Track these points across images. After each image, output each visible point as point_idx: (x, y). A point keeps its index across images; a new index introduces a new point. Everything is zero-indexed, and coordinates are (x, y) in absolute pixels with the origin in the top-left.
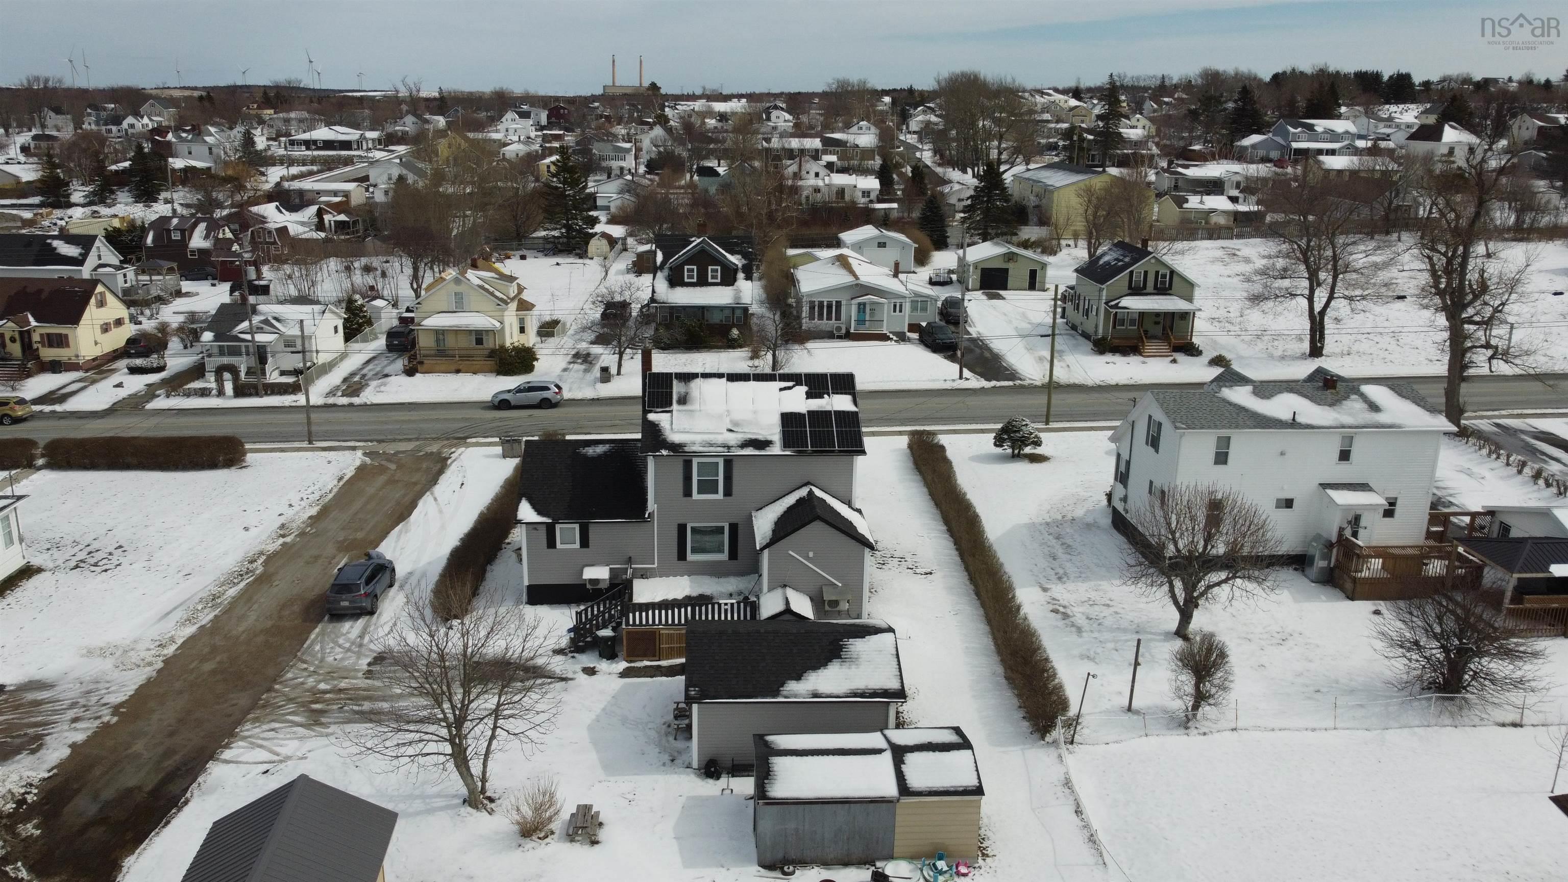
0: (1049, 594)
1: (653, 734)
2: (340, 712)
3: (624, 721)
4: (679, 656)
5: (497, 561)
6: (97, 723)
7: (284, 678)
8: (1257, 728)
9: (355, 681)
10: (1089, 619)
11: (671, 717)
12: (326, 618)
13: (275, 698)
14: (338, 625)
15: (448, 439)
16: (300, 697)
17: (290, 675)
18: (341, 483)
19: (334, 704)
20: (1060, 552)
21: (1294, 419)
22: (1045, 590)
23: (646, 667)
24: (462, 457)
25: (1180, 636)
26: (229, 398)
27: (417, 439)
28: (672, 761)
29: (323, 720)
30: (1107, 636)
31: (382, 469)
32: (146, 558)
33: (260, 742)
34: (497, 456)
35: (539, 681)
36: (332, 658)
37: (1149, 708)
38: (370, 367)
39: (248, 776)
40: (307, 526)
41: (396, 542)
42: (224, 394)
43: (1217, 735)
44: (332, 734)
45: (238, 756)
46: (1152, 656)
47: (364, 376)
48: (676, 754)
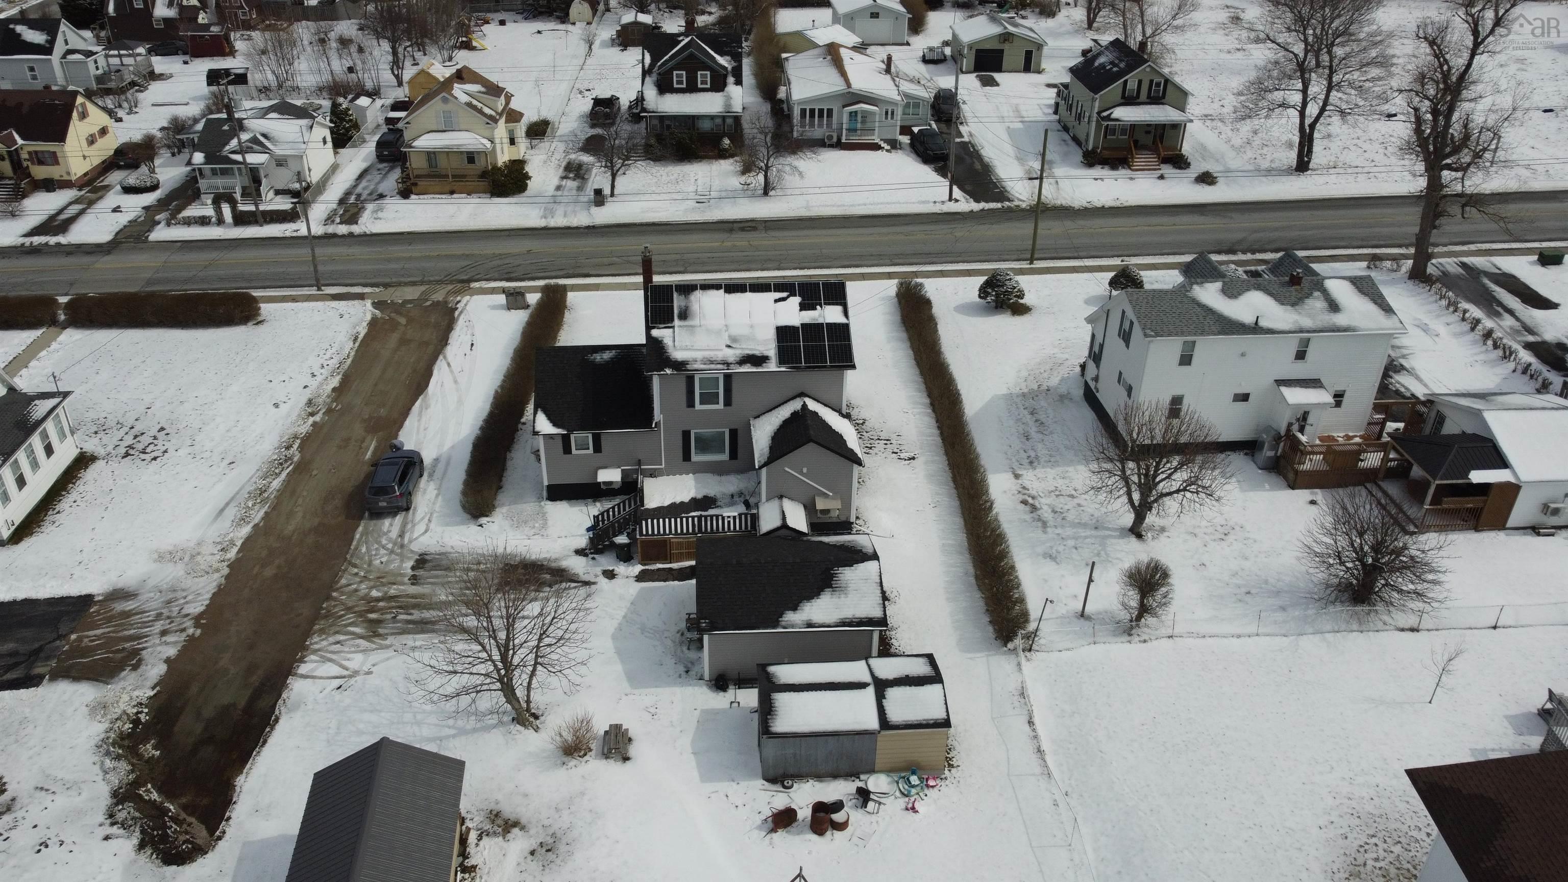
0: (1020, 481)
1: (669, 643)
2: (394, 623)
3: (643, 630)
4: (688, 557)
5: (516, 446)
6: (183, 637)
7: (339, 585)
8: (1190, 634)
9: (402, 587)
10: (1054, 512)
11: (683, 625)
12: (367, 514)
13: (335, 606)
14: (379, 522)
15: (451, 282)
16: (357, 606)
17: (343, 581)
18: (357, 344)
19: (387, 613)
20: (1033, 431)
21: (1256, 323)
22: (1017, 476)
23: (659, 570)
24: (468, 308)
25: (1133, 533)
26: (229, 226)
27: (422, 283)
28: (687, 672)
29: (381, 631)
30: (1069, 531)
31: (394, 325)
32: (189, 442)
33: (329, 655)
34: (500, 307)
35: (564, 585)
36: (378, 562)
37: (1100, 613)
38: (364, 183)
39: (325, 692)
40: (332, 402)
41: (419, 421)
42: (224, 222)
43: (1155, 643)
44: (391, 646)
45: (313, 670)
46: (1107, 555)
47: (359, 195)
48: (690, 665)
